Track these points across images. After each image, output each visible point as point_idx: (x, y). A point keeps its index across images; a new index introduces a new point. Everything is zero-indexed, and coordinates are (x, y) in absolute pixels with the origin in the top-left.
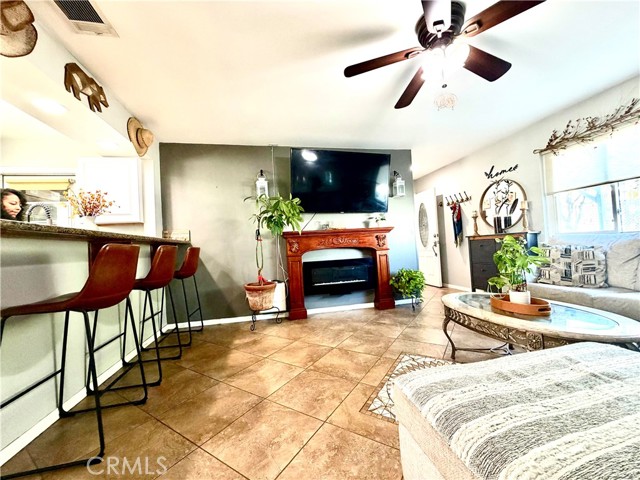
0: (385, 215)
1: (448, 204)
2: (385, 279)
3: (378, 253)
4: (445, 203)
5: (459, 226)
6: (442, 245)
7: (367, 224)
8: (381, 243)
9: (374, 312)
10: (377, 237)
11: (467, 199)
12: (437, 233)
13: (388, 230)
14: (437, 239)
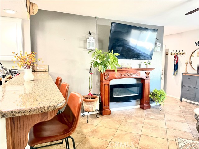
0: (151, 61)
1: (171, 54)
2: (147, 94)
3: (145, 81)
4: (169, 53)
5: (176, 66)
6: (165, 74)
7: (140, 65)
8: (147, 76)
9: (139, 110)
10: (146, 73)
11: (183, 54)
12: (164, 68)
13: (151, 69)
14: (163, 71)
